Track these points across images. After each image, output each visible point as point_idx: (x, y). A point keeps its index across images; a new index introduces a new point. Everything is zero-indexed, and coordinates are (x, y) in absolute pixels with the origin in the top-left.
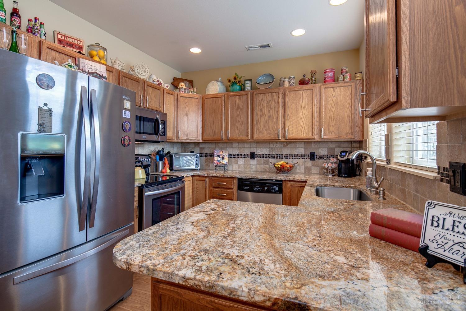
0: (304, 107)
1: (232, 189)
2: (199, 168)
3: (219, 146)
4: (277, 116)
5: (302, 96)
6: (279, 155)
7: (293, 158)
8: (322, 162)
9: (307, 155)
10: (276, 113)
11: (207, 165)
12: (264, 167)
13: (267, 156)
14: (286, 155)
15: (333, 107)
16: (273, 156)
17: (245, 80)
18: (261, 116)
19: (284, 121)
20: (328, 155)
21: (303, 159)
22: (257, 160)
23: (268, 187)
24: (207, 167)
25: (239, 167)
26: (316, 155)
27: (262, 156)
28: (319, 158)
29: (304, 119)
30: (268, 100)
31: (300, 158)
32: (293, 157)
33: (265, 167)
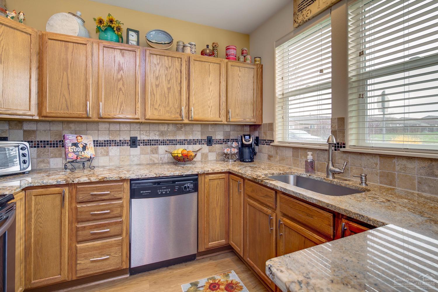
0: (211, 83)
1: (120, 199)
2: (30, 169)
3: (71, 128)
4: (179, 89)
5: (209, 70)
6: (172, 140)
7: (188, 144)
8: (218, 147)
9: (203, 140)
10: (178, 85)
11: (43, 161)
12: (151, 158)
13: (155, 142)
14: (180, 140)
15: (239, 88)
16: (164, 142)
17: (128, 30)
18: (157, 86)
19: (188, 96)
20: (224, 140)
21: (199, 144)
22: (141, 148)
23: (180, 185)
24: (42, 166)
25: (110, 160)
26: (213, 140)
27: (148, 143)
28: (216, 143)
29: (210, 98)
30: (167, 66)
31: (196, 144)
32: (188, 142)
33: (153, 157)
